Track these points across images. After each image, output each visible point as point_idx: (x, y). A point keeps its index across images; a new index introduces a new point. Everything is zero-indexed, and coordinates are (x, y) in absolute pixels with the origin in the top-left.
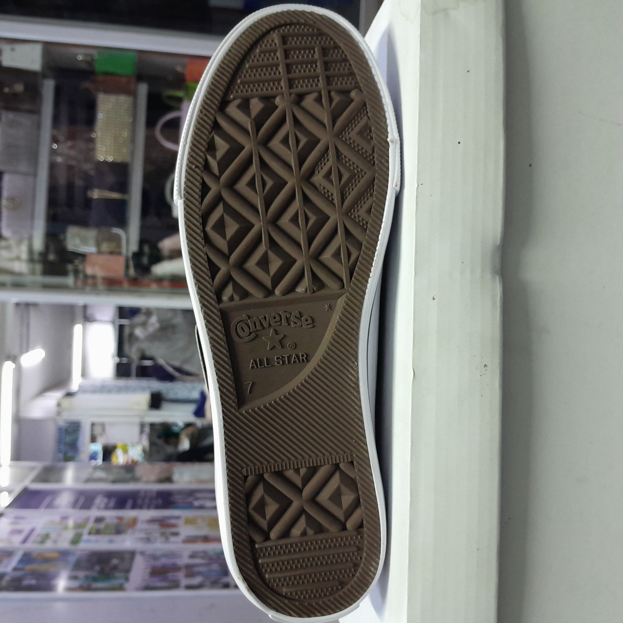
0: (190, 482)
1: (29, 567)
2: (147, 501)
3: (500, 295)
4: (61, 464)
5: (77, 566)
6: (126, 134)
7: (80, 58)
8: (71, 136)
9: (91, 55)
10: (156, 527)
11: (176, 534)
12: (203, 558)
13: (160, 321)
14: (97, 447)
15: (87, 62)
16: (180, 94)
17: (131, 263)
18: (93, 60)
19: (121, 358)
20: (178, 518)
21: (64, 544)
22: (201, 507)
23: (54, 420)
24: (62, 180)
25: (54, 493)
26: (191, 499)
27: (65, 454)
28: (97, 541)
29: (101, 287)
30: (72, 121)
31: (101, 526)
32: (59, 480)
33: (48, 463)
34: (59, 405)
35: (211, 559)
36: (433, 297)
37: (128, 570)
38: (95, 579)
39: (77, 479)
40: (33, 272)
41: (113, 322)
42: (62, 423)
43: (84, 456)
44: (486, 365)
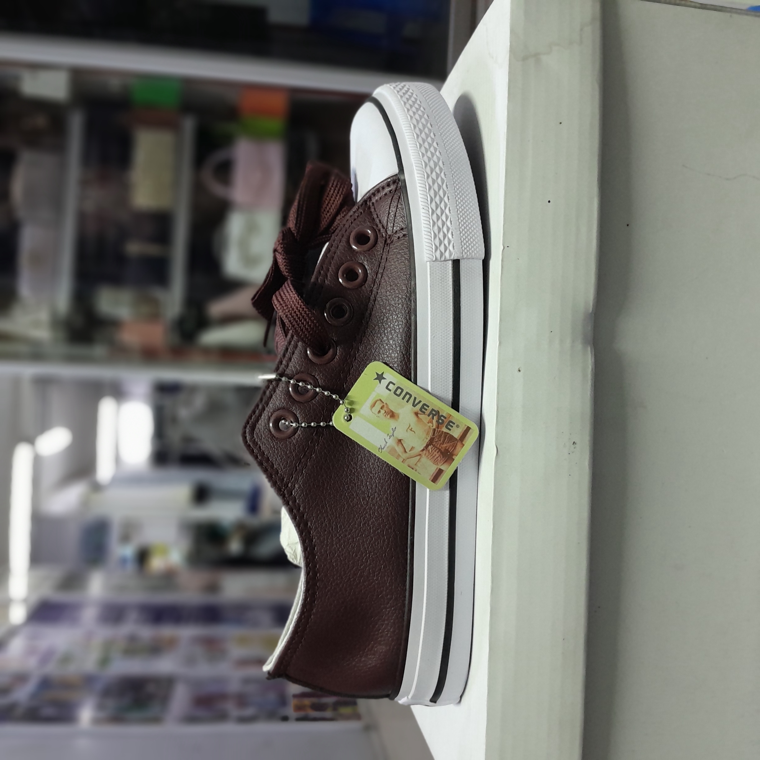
3: (592, 367)
5: (107, 693)
14: (128, 551)
21: (90, 666)
30: (105, 159)
36: (519, 369)
38: (127, 709)
44: (575, 442)
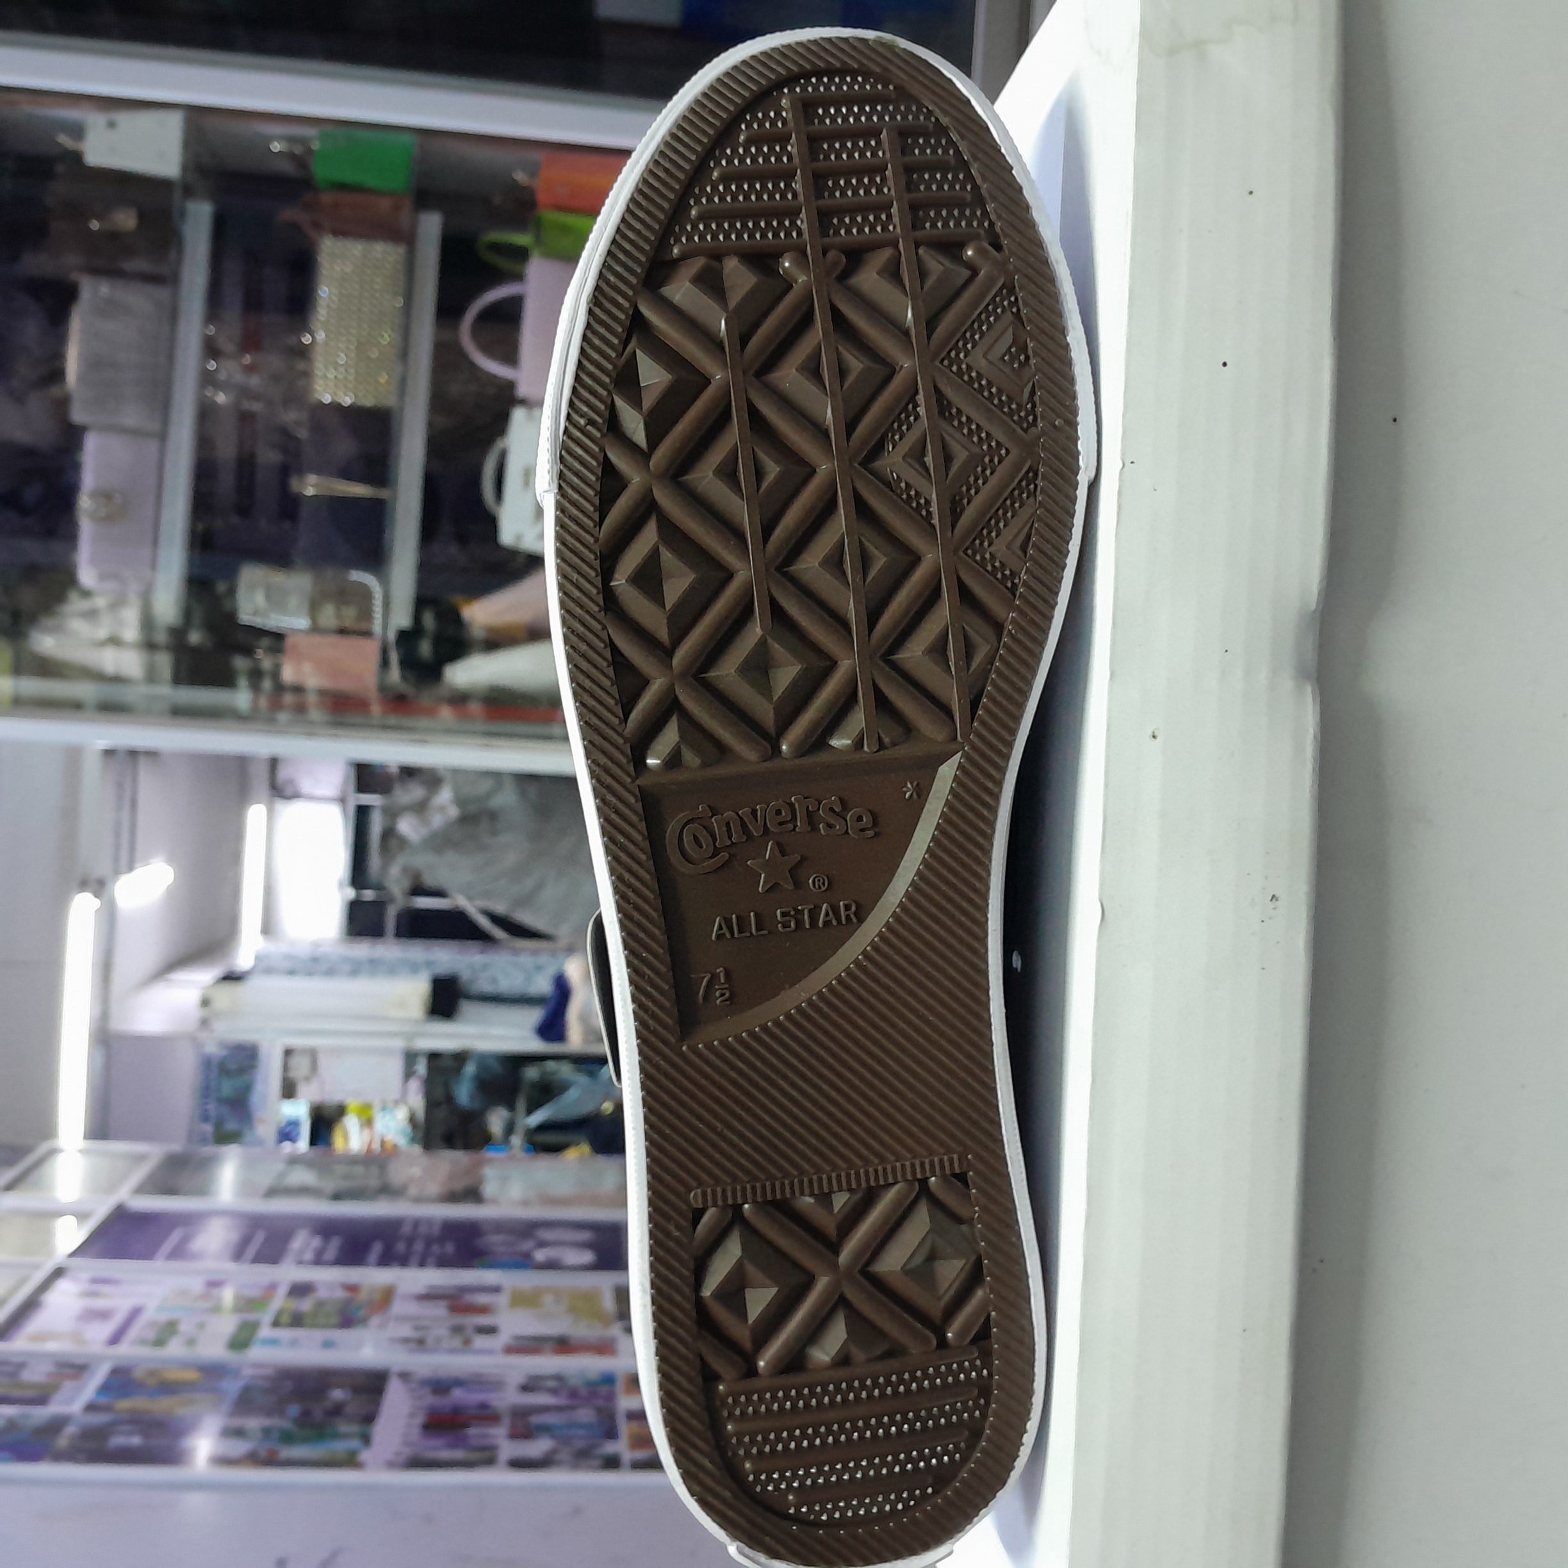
0: (525, 1203)
1: (124, 1404)
2: (419, 1246)
3: (1314, 731)
4: (209, 1150)
5: (245, 1403)
6: (387, 337)
7: (276, 147)
8: (250, 342)
9: (303, 141)
10: (439, 1310)
11: (491, 1330)
12: (553, 1392)
13: (460, 801)
14: (298, 1110)
15: (291, 156)
16: (522, 239)
17: (394, 657)
18: (309, 151)
19: (359, 891)
20: (496, 1290)
21: (214, 1349)
22: (552, 1265)
23: (193, 1039)
24: (226, 451)
25: (189, 1221)
26: (526, 1245)
27: (219, 1124)
28: (294, 1343)
29: (315, 714)
30: (253, 303)
31: (306, 1305)
32: (202, 1190)
33: (176, 1147)
34: (205, 1002)
35: (573, 1394)
36: (1154, 733)
37: (369, 1419)
38: (288, 1438)
39: (245, 1187)
40: (151, 676)
41: (342, 800)
42: (212, 1048)
43: (265, 1130)
44: (1277, 896)
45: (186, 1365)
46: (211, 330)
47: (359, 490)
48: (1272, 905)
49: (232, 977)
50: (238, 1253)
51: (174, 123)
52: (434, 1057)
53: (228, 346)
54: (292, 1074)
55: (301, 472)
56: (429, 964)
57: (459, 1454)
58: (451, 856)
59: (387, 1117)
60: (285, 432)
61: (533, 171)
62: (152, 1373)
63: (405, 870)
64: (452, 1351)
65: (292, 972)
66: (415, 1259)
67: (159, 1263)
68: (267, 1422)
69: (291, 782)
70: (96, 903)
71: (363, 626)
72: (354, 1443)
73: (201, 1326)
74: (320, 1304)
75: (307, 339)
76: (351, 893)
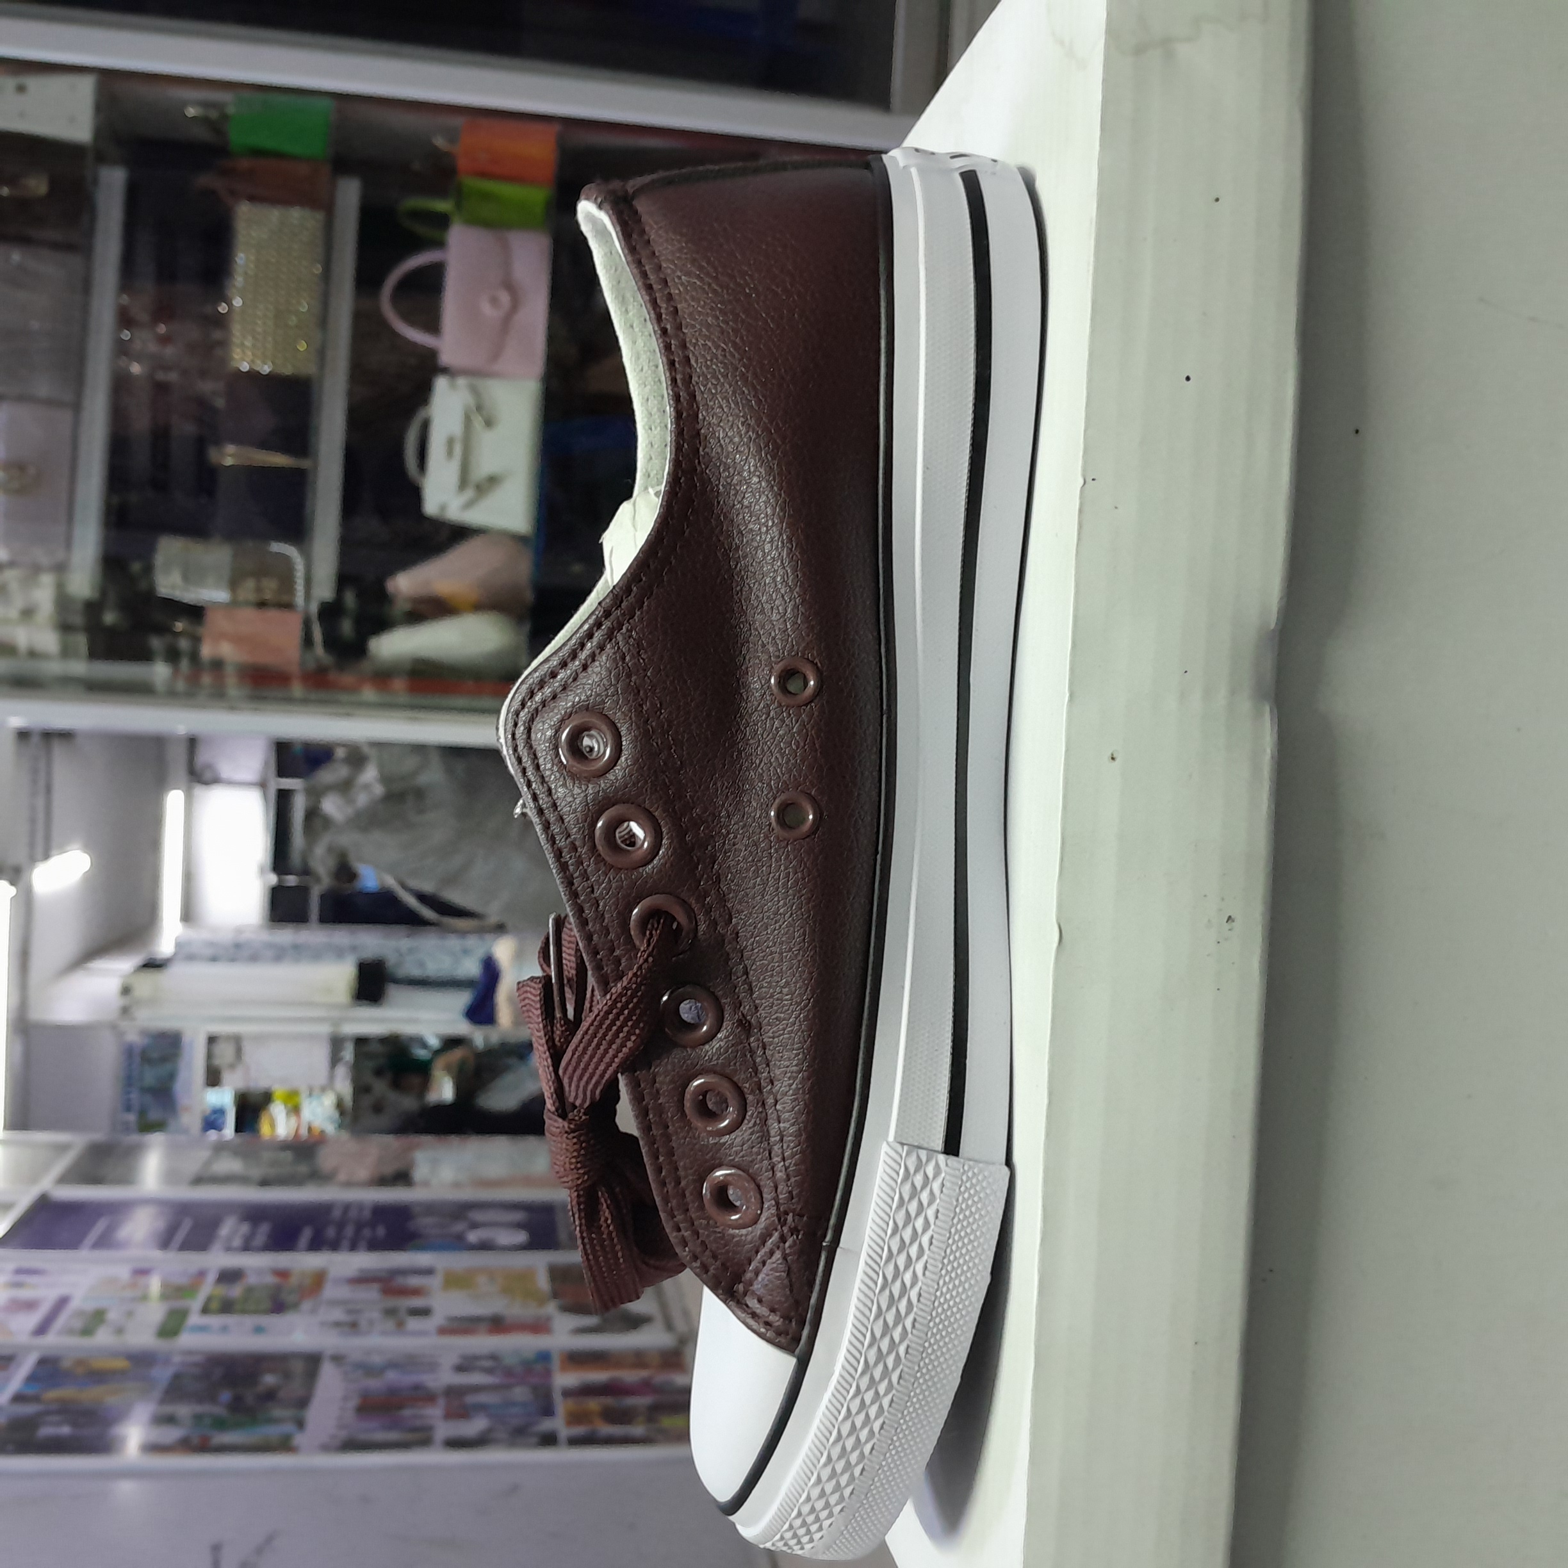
0: (457, 1185)
1: (53, 1394)
2: (349, 1231)
3: (1271, 751)
4: (135, 1138)
5: (176, 1390)
6: (304, 306)
7: (191, 112)
8: (163, 312)
9: (219, 106)
10: (371, 1293)
11: (424, 1312)
12: (489, 1371)
13: (385, 779)
14: (223, 1098)
15: (204, 121)
16: (442, 206)
17: (316, 633)
18: (225, 117)
19: (282, 875)
20: (429, 1272)
21: (142, 1337)
22: (485, 1246)
23: (113, 1027)
24: (141, 422)
25: (116, 1210)
26: (459, 1227)
27: (142, 1113)
28: (224, 1329)
29: (233, 688)
30: (166, 274)
31: (236, 1291)
32: (127, 1178)
33: (98, 1136)
34: (126, 991)
35: (509, 1372)
36: (1112, 755)
37: (303, 1403)
38: (220, 1424)
39: (170, 1176)
40: (66, 652)
41: (262, 785)
42: (133, 1037)
43: (191, 1120)
44: (1233, 917)
45: (115, 1354)
46: (125, 299)
47: (279, 460)
48: (1227, 926)
49: (153, 965)
50: (165, 1241)
51: (86, 87)
52: (361, 1042)
53: (143, 317)
54: (217, 1062)
55: (218, 442)
56: (354, 949)
57: (393, 1436)
58: (377, 836)
59: (315, 1103)
60: (202, 403)
61: (452, 136)
62: (80, 1362)
63: (330, 849)
64: (384, 1333)
65: (214, 959)
66: (346, 1243)
67: (84, 1253)
68: (199, 1409)
69: (209, 766)
70: (13, 891)
71: (285, 598)
72: (288, 1428)
73: (130, 1314)
74: (250, 1290)
75: (223, 308)
76: (273, 879)
